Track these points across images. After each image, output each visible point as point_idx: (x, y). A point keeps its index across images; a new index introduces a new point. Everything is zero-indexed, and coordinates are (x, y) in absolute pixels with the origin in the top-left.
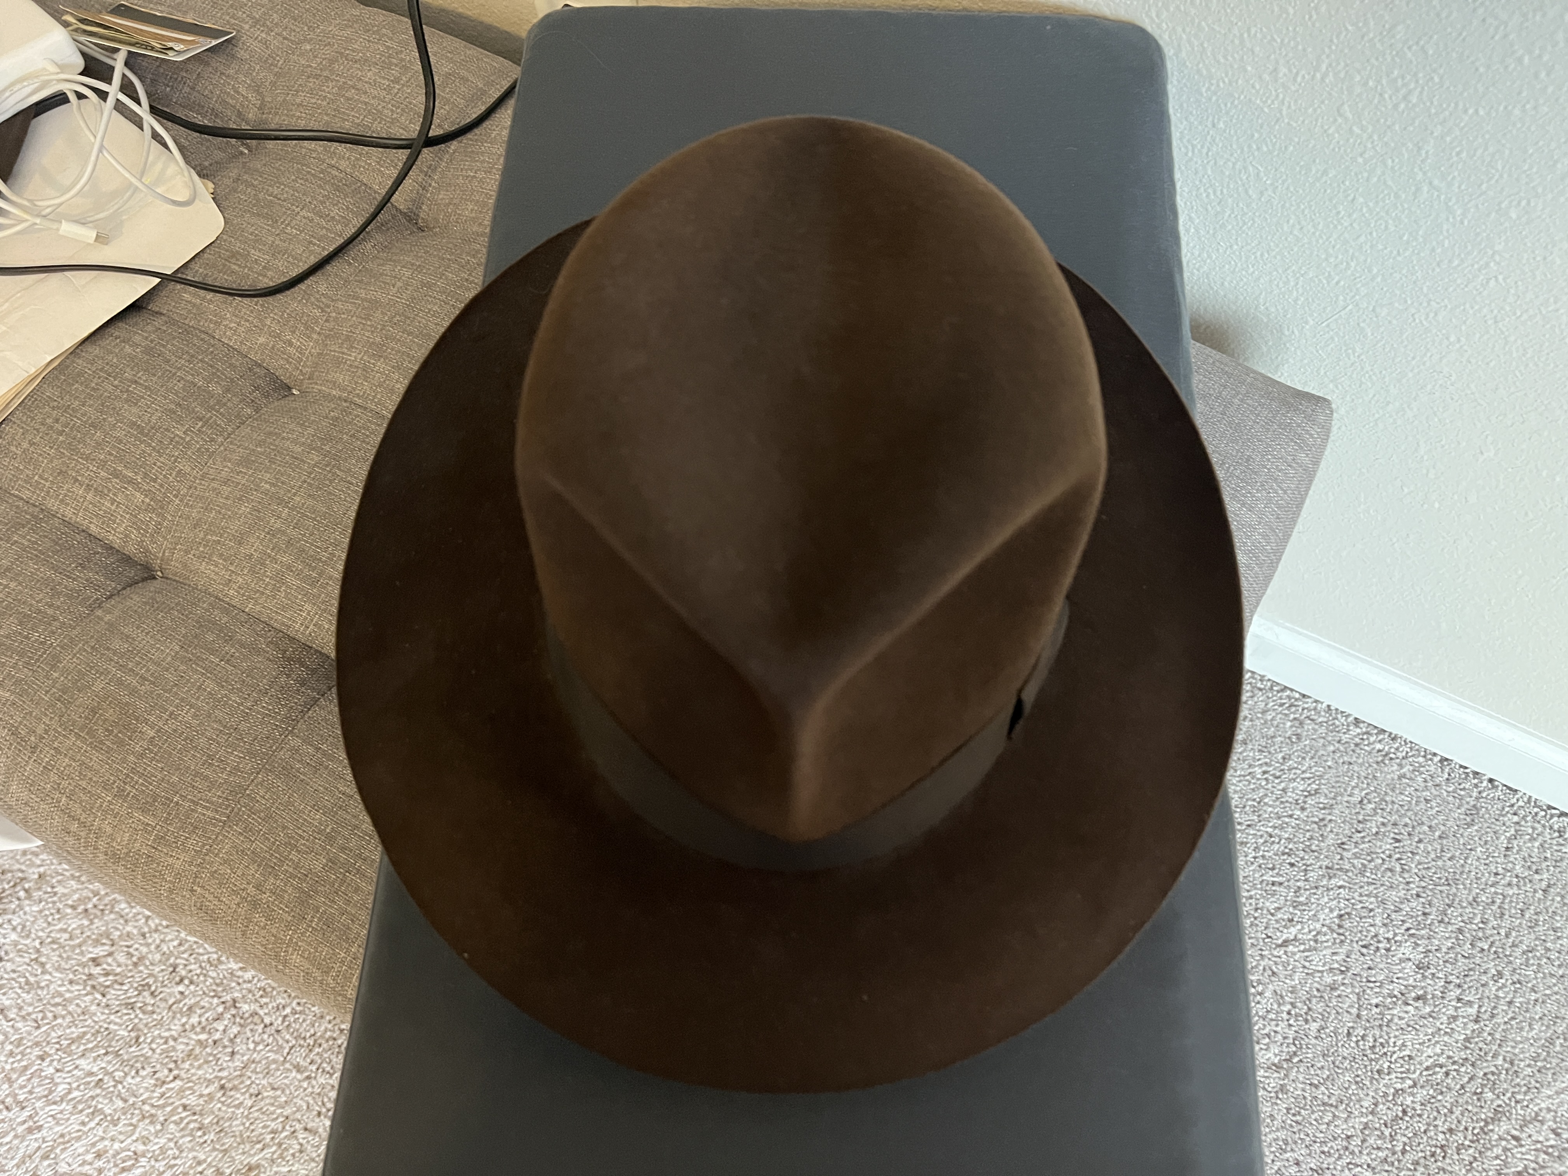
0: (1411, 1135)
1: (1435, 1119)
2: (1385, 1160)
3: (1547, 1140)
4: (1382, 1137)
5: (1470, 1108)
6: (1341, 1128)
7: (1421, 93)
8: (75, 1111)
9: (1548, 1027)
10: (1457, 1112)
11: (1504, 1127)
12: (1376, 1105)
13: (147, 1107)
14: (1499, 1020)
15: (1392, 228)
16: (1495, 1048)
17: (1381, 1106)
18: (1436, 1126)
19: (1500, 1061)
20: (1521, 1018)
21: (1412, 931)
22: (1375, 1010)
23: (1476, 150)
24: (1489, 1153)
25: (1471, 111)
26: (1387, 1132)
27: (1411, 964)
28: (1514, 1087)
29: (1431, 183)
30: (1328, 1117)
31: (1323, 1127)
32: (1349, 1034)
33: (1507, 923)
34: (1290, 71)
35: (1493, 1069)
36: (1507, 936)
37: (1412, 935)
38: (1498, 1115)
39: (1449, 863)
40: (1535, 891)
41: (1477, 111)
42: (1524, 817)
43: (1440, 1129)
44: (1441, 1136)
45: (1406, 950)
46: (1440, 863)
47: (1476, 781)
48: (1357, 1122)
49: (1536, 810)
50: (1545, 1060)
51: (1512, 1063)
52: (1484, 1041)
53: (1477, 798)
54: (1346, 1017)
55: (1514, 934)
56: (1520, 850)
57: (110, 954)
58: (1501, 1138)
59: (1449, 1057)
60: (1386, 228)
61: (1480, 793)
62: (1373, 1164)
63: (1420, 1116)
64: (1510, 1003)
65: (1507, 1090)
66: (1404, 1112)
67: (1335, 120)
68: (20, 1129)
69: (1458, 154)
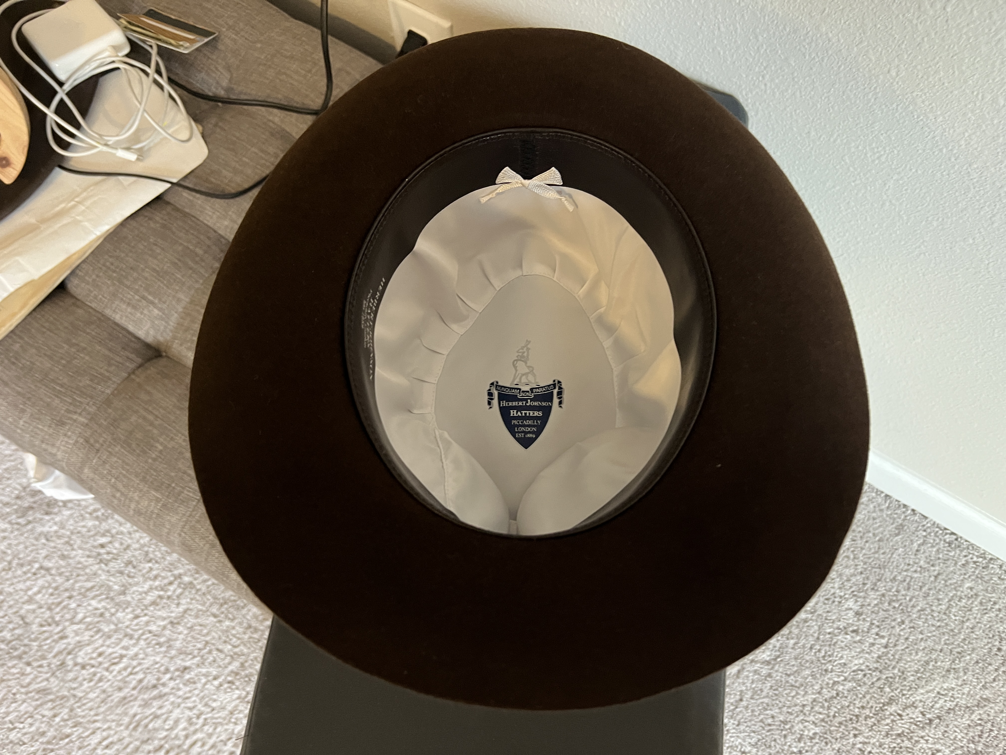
0: (839, 707)
1: (855, 700)
2: (823, 720)
3: (917, 717)
4: (823, 707)
5: (875, 695)
6: (800, 700)
7: (887, 157)
8: (87, 629)
9: (927, 654)
10: (868, 697)
11: (893, 708)
12: (822, 688)
13: (128, 630)
14: (899, 648)
15: (869, 220)
16: (894, 663)
17: (824, 690)
18: (854, 704)
19: (896, 671)
20: (911, 648)
21: (855, 593)
22: (828, 636)
23: (915, 190)
24: (883, 722)
25: (914, 170)
26: (826, 704)
27: (851, 612)
28: (902, 686)
29: (890, 201)
30: (793, 693)
31: (790, 698)
32: (811, 648)
33: (910, 593)
34: (817, 134)
35: (891, 675)
36: (910, 600)
37: (855, 595)
38: (891, 701)
39: (882, 556)
40: (930, 577)
41: (917, 171)
42: (930, 533)
43: (857, 706)
44: (857, 710)
45: (851, 603)
46: (876, 556)
47: (904, 510)
48: (810, 697)
49: (937, 529)
50: (922, 673)
51: (903, 673)
52: (889, 659)
53: (904, 520)
54: (811, 639)
55: (914, 600)
56: (924, 552)
57: (110, 542)
58: (891, 714)
59: (867, 666)
60: (866, 219)
61: (906, 516)
62: (816, 721)
63: (846, 697)
64: (907, 639)
65: (898, 688)
66: (838, 694)
67: (840, 163)
68: (56, 637)
69: (906, 190)
